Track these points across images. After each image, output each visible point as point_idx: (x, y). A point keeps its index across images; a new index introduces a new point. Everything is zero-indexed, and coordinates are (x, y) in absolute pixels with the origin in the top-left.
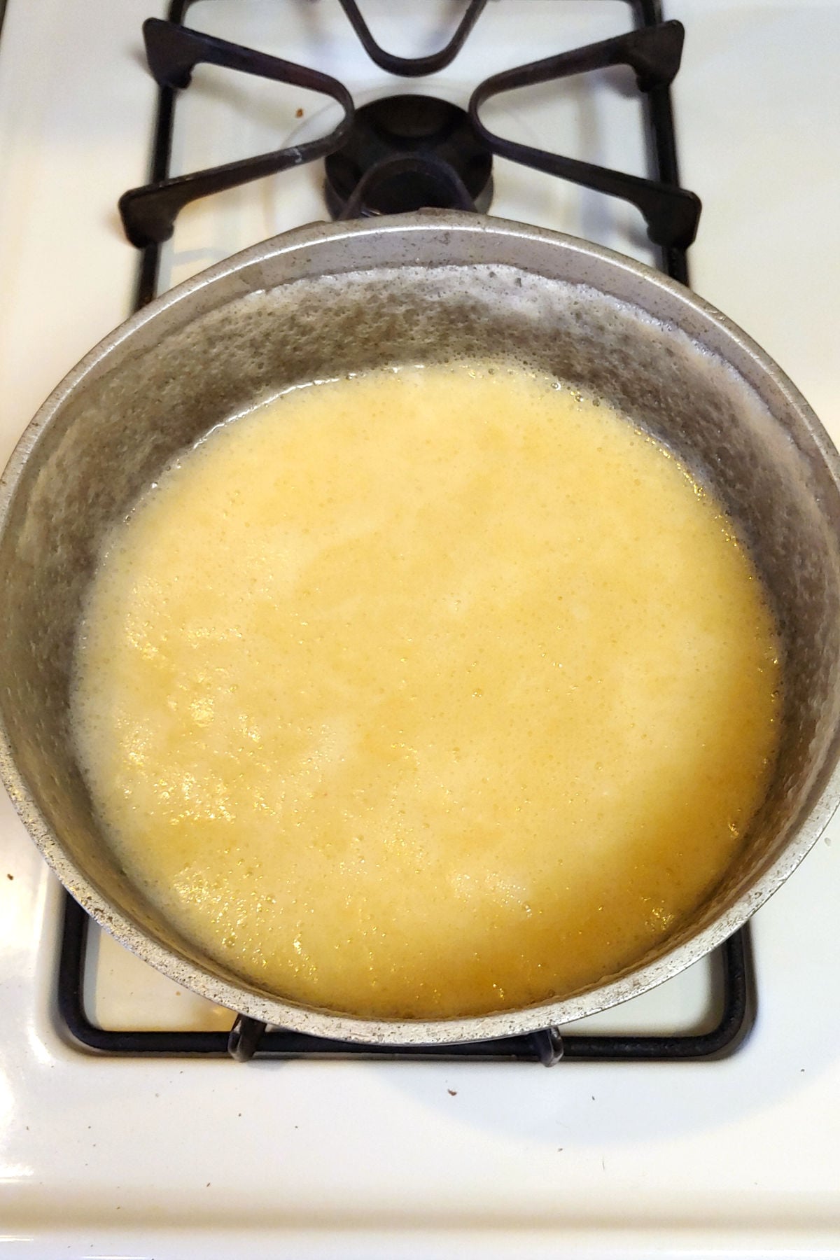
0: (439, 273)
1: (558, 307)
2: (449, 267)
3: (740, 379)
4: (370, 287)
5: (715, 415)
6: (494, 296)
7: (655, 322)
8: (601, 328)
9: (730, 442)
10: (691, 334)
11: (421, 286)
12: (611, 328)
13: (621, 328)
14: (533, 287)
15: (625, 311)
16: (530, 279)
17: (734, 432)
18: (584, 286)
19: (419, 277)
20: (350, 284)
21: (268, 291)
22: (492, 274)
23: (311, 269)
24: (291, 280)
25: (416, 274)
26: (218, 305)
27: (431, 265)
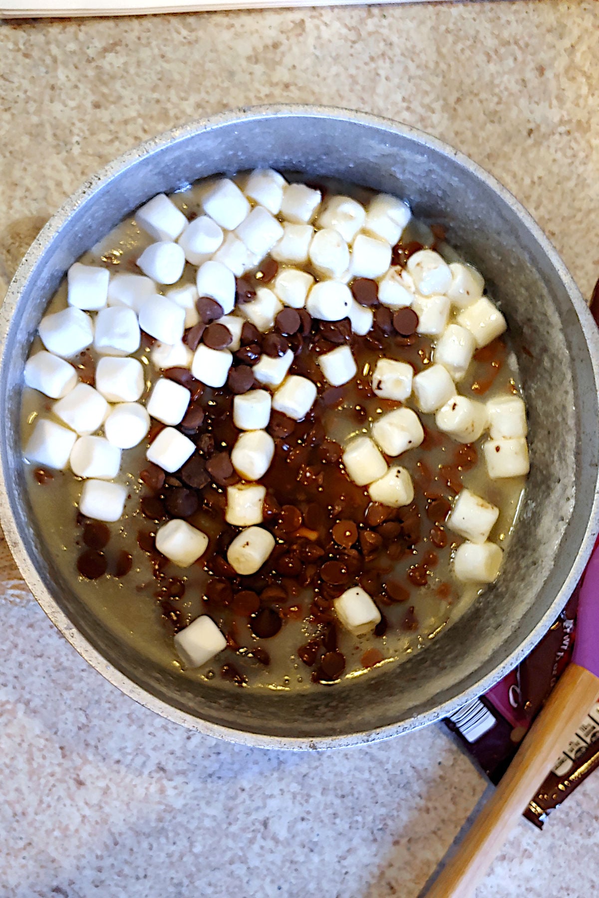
0: (571, 459)
1: (542, 548)
2: (575, 466)
3: (467, 673)
4: (564, 407)
5: (449, 657)
6: (555, 501)
7: (519, 617)
8: (523, 580)
9: (430, 666)
10: (506, 641)
11: (564, 446)
12: (522, 585)
13: (520, 592)
14: (557, 530)
15: (530, 596)
16: (563, 528)
17: (435, 669)
18: (552, 567)
19: (569, 444)
20: (567, 392)
21: (561, 330)
22: (568, 499)
23: (578, 363)
24: (569, 348)
25: (571, 441)
26: (552, 291)
27: (577, 454)
